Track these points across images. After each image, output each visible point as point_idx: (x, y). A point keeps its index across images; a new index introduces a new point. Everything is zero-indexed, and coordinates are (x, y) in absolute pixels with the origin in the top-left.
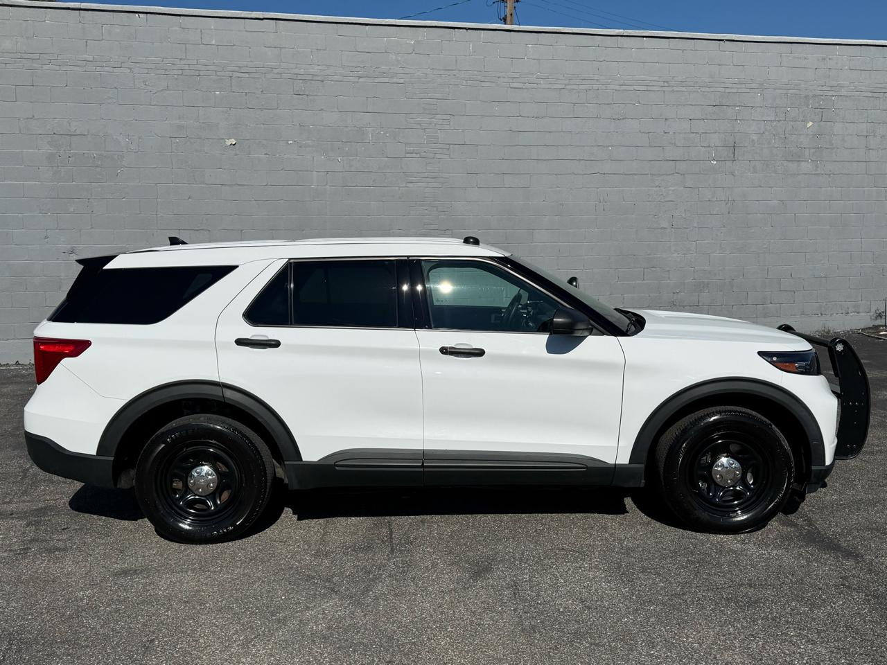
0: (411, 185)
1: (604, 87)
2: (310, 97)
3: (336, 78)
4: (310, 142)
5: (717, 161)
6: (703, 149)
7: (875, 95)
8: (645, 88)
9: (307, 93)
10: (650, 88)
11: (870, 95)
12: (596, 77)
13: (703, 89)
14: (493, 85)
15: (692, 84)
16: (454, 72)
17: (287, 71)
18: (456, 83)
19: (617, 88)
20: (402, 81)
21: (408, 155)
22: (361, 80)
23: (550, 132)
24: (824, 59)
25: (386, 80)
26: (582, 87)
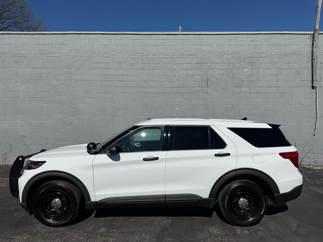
0: (60, 97)
1: (146, 56)
2: (21, 63)
3: (31, 55)
4: (20, 81)
5: (199, 87)
6: (192, 82)
7: (280, 56)
8: (164, 56)
9: (20, 61)
10: (167, 56)
11: (278, 56)
12: (142, 52)
13: (192, 56)
14: (97, 56)
15: (187, 54)
16: (80, 51)
17: (12, 53)
18: (81, 56)
19: (152, 56)
20: (58, 55)
21: (59, 85)
22: (42, 55)
23: (122, 75)
24: (253, 41)
25: (51, 55)
26: (135, 56)
